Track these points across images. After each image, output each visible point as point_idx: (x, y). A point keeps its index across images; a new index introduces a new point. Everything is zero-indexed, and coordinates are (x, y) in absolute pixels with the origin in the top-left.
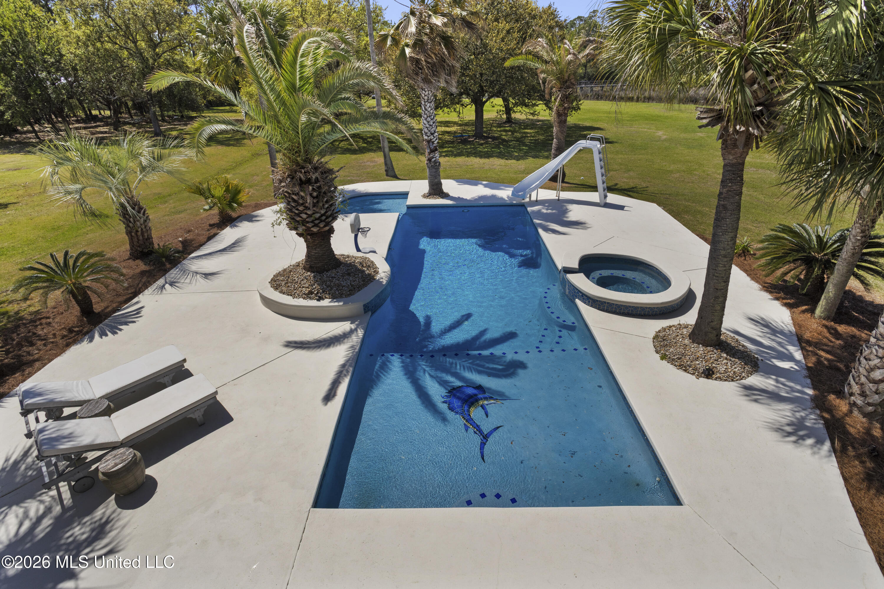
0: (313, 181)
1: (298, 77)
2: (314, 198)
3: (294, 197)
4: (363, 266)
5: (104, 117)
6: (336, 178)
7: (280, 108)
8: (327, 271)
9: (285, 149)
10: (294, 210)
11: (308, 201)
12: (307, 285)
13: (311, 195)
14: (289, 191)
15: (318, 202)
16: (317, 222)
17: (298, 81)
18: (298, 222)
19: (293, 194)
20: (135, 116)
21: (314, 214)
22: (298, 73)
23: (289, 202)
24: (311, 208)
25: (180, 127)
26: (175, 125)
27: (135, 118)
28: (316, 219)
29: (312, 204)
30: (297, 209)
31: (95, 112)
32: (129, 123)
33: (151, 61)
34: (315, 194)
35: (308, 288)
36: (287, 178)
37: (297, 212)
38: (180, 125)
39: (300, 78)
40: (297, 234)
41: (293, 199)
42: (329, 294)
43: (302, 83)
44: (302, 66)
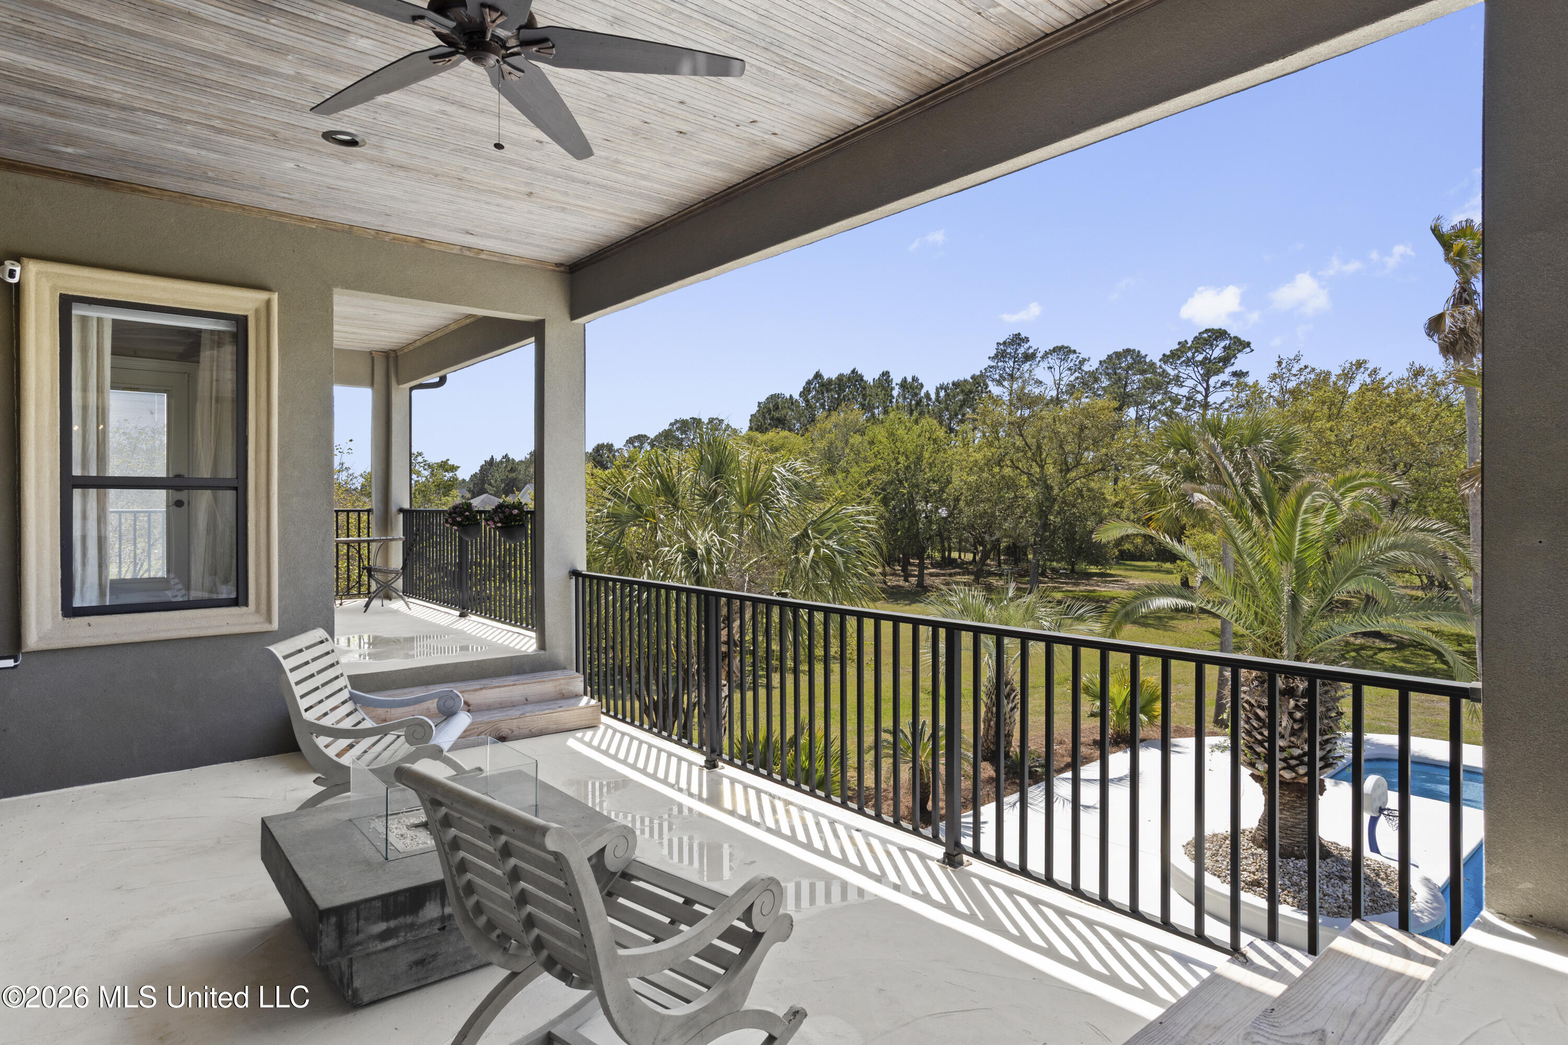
0: (1300, 693)
1: (1298, 538)
2: (1295, 721)
3: (1259, 711)
4: (1378, 875)
5: (963, 562)
6: (1343, 697)
7: (1261, 578)
8: (1298, 858)
9: (1259, 637)
10: (1255, 733)
11: (1284, 724)
12: (1252, 869)
13: (1291, 715)
14: (1253, 702)
15: (1301, 729)
16: (1293, 762)
17: (1297, 544)
18: (1258, 754)
19: (1259, 707)
20: (1005, 563)
21: (1290, 747)
22: (1298, 534)
23: (1249, 718)
24: (1287, 736)
25: (1069, 588)
26: (1062, 583)
27: (1005, 567)
28: (1292, 758)
29: (1289, 731)
30: (1261, 734)
31: (955, 555)
32: (996, 575)
33: (1056, 491)
34: (1298, 715)
35: (1254, 873)
36: (1253, 680)
37: (1259, 737)
38: (1067, 583)
39: (1300, 540)
40: (1252, 775)
41: (1256, 715)
42: (1294, 898)
43: (1303, 547)
44: (1305, 524)
